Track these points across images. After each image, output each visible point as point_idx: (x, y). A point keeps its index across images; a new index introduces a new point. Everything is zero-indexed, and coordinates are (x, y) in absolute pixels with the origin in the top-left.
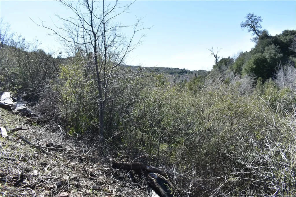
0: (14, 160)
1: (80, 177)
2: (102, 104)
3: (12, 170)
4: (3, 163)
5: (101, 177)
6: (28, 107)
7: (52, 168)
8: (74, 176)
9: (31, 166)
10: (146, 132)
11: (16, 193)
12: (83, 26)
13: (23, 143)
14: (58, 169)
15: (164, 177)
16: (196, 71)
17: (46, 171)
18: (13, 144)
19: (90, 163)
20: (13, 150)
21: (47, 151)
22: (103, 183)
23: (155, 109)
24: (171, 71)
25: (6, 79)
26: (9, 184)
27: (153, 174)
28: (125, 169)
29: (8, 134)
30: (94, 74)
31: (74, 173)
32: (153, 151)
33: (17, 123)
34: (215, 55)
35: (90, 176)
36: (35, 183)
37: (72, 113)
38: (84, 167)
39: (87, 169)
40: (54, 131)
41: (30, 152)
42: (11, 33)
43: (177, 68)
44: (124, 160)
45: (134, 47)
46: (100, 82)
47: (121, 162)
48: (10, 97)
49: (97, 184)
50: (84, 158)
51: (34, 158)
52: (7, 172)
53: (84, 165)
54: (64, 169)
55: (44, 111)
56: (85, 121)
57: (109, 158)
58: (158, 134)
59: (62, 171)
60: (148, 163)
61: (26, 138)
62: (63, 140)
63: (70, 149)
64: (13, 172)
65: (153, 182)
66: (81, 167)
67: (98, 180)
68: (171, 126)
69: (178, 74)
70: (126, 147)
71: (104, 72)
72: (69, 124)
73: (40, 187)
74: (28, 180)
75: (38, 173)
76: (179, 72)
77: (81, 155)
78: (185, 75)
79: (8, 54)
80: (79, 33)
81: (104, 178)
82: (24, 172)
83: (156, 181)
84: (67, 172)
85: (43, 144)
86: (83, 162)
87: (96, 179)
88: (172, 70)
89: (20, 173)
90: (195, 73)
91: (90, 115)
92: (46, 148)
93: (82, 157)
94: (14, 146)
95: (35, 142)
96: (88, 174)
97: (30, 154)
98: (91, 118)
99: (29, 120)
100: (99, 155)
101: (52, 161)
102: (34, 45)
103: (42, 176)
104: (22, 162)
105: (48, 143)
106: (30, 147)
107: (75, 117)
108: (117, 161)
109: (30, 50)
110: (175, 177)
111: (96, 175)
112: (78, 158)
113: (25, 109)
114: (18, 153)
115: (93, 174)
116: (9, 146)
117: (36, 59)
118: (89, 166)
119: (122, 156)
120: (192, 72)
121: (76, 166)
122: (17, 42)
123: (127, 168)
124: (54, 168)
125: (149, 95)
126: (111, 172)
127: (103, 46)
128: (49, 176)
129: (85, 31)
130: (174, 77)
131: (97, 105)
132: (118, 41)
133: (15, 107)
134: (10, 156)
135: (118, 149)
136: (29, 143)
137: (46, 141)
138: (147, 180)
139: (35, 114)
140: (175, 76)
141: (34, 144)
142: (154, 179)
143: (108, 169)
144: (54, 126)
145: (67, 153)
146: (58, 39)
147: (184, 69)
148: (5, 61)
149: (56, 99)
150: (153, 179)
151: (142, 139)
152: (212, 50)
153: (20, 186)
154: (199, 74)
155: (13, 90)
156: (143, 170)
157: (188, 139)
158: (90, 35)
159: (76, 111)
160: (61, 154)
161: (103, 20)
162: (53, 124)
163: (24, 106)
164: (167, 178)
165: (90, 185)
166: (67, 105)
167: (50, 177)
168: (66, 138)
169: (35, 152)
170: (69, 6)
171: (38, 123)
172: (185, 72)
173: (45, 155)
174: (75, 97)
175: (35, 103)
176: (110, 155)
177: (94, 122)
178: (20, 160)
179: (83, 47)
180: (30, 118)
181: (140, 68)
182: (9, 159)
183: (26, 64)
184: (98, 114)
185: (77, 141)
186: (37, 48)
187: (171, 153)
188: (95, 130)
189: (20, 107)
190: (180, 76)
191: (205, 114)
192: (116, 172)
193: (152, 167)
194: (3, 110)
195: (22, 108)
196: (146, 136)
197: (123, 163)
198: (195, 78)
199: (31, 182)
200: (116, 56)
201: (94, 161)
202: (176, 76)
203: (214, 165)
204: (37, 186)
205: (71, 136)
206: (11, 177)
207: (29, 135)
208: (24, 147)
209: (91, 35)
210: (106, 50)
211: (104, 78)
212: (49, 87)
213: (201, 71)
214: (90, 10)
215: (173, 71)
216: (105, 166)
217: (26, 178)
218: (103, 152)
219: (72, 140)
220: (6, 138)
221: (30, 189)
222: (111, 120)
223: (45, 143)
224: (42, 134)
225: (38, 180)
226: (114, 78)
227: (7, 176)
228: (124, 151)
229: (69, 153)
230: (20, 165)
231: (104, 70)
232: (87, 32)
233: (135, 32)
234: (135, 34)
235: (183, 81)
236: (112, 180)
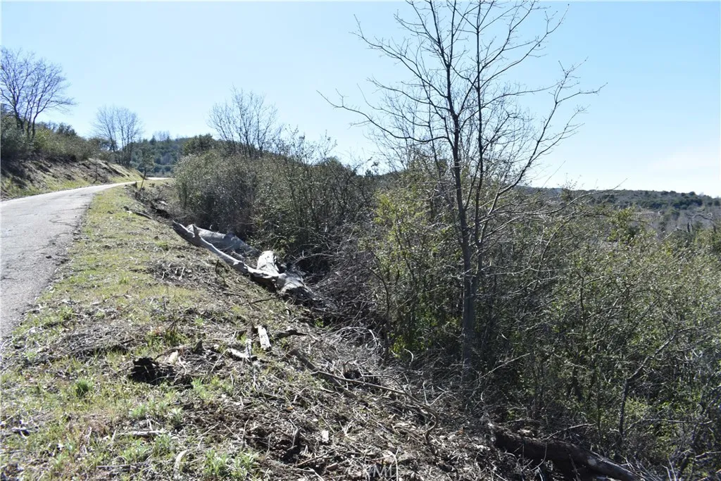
0: (283, 401)
1: (419, 461)
2: (470, 286)
3: (279, 423)
4: (262, 406)
5: (468, 468)
6: (307, 285)
7: (358, 430)
8: (406, 456)
9: (315, 420)
10: (583, 362)
11: (287, 477)
12: (429, 98)
13: (299, 366)
14: (370, 434)
17: (346, 435)
18: (282, 365)
19: (441, 429)
20: (281, 378)
21: (347, 389)
23: (610, 304)
24: (651, 199)
25: (268, 223)
26: (273, 455)
28: (527, 456)
29: (271, 342)
30: (453, 213)
31: (406, 449)
32: (607, 417)
33: (285, 319)
35: (441, 462)
36: (323, 460)
37: (399, 302)
38: (427, 436)
39: (433, 441)
40: (360, 342)
41: (314, 387)
42: (278, 127)
43: (669, 191)
44: (525, 431)
45: (554, 141)
46: (464, 229)
47: (518, 436)
48: (272, 262)
50: (426, 413)
51: (322, 401)
52: (271, 427)
53: (429, 433)
54: (383, 436)
55: (339, 293)
56: (428, 323)
57: (487, 422)
58: (619, 371)
59: (380, 441)
60: (592, 446)
61: (304, 354)
62: (379, 365)
63: (394, 389)
64: (281, 429)
66: (422, 435)
67: (462, 473)
68: (660, 351)
69: (673, 208)
70: (531, 398)
71: (477, 205)
72: (392, 329)
73: (335, 472)
74: (310, 451)
75: (329, 436)
76: (678, 202)
77: (421, 406)
78: (695, 209)
79: (272, 171)
80: (418, 114)
81: (476, 470)
82: (303, 432)
84: (390, 445)
85: (337, 372)
86: (423, 424)
87: (456, 471)
88: (656, 197)
89: (295, 433)
91: (441, 309)
92: (345, 381)
93: (422, 411)
94: (283, 370)
95: (323, 365)
96: (436, 455)
97: (313, 392)
98: (442, 316)
99: (307, 314)
100: (461, 410)
101: (358, 413)
102: (322, 150)
103: (339, 447)
104: (299, 408)
105: (348, 369)
106: (313, 375)
107: (407, 314)
108: (506, 430)
109: (314, 160)
111: (455, 459)
112: (413, 412)
113: (300, 290)
114: (290, 386)
115: (449, 456)
116: (273, 369)
117: (325, 180)
118: (437, 435)
119: (521, 419)
120: (717, 202)
121: (410, 432)
122: (287, 143)
123: (533, 453)
124: (361, 429)
125: (595, 266)
126: (493, 459)
127: (474, 143)
128: (352, 447)
130: (662, 217)
131: (459, 286)
132: (509, 128)
133: (282, 283)
134: (276, 392)
135: (509, 400)
136: (311, 367)
137: (344, 365)
139: (321, 301)
140: (663, 213)
141: (321, 370)
143: (484, 450)
144: (360, 330)
145: (387, 397)
146: (371, 132)
147: (692, 194)
148: (266, 185)
149: (363, 268)
151: (574, 380)
153: (294, 461)
155: (278, 247)
156: (579, 464)
158: (444, 119)
159: (408, 298)
160: (374, 397)
161: (475, 82)
162: (358, 325)
163: (300, 281)
166: (390, 284)
167: (354, 452)
168: (386, 360)
169: (323, 389)
170: (399, 56)
171: (326, 322)
172: (696, 202)
173: (343, 399)
174: (408, 265)
175: (321, 277)
176: (489, 413)
177: (450, 327)
178: (294, 402)
179: (426, 148)
180: (310, 308)
181: (568, 195)
182: (274, 399)
183: (305, 190)
184: (460, 308)
185: (412, 371)
186: (328, 156)
187: (658, 427)
188: (451, 347)
189: (292, 284)
190: (678, 214)
192: (506, 460)
193: (602, 459)
194: (260, 289)
195: (296, 287)
196: (585, 376)
197: (522, 439)
199: (316, 456)
200: (503, 165)
201: (449, 423)
202: (666, 213)
204: (328, 469)
205: (397, 358)
206: (277, 438)
207: (310, 348)
208: (301, 374)
209: (447, 118)
210: (481, 154)
211: (477, 220)
212: (351, 242)
214: (446, 59)
215: (658, 200)
216: (477, 439)
217: (307, 447)
218: (470, 404)
219: (400, 368)
220: (267, 350)
221: (313, 473)
222: (492, 324)
223: (343, 369)
224: (335, 346)
225: (331, 454)
226: (501, 220)
227: (270, 436)
228: (525, 408)
229: (393, 397)
230: (294, 415)
231: (477, 200)
232: (437, 113)
233: (557, 103)
234: (558, 108)
235: (688, 226)
236: (494, 478)
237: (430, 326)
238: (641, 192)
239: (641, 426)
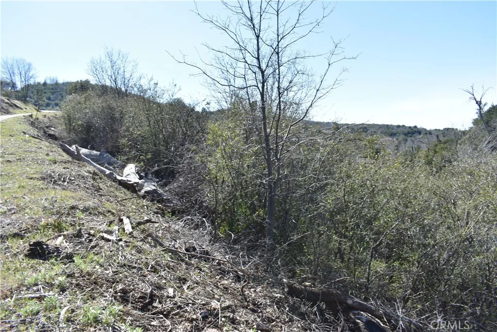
0: (141, 269)
1: (236, 306)
2: (272, 187)
3: (138, 285)
4: (125, 273)
5: (269, 310)
6: (159, 188)
7: (194, 287)
8: (227, 303)
9: (164, 281)
10: (346, 237)
11: (143, 322)
12: (244, 59)
13: (153, 244)
14: (203, 289)
15: (379, 321)
16: (439, 130)
17: (186, 291)
18: (140, 244)
19: (252, 284)
20: (139, 253)
21: (187, 259)
22: (273, 321)
23: (362, 198)
24: (390, 130)
25: (131, 144)
26: (133, 307)
27: (359, 314)
28: (309, 300)
29: (133, 228)
30: (261, 138)
31: (227, 299)
32: (360, 272)
33: (143, 212)
34: (478, 100)
35: (251, 306)
36: (169, 309)
37: (224, 199)
38: (242, 289)
39: (246, 292)
40: (197, 227)
41: (163, 259)
42: (138, 76)
43: (401, 125)
44: (307, 284)
45: (328, 90)
46: (268, 150)
47: (303, 287)
48: (135, 172)
49: (263, 320)
50: (242, 274)
51: (169, 268)
52: (132, 287)
53: (243, 287)
54: (212, 290)
55: (182, 194)
56: (243, 213)
57: (283, 278)
58: (368, 243)
59: (209, 294)
60: (350, 292)
61: (157, 236)
62: (210, 242)
63: (220, 259)
64: (139, 288)
65: (359, 327)
66: (238, 289)
67: (265, 313)
68: (393, 229)
69: (404, 136)
70: (311, 261)
71: (277, 133)
72: (219, 217)
73: (177, 317)
74: (160, 302)
75: (174, 292)
76: (406, 132)
77: (238, 269)
78: (417, 137)
79: (134, 107)
80: (237, 70)
81: (275, 311)
82: (155, 290)
83: (364, 327)
84: (216, 296)
85: (180, 248)
86: (240, 282)
87: (261, 312)
88: (393, 129)
89: (149, 291)
90: (437, 134)
91: (252, 203)
92: (186, 254)
94: (141, 247)
95: (170, 243)
96: (248, 302)
97: (162, 262)
98: (253, 209)
99: (160, 208)
100: (265, 271)
101: (195, 275)
102: (170, 93)
103: (181, 299)
104: (152, 273)
105: (188, 245)
106: (163, 250)
107: (229, 207)
108: (295, 283)
109: (164, 100)
110: (401, 323)
111: (261, 304)
112: (233, 274)
113: (155, 191)
114: (146, 258)
115: (256, 302)
116: (134, 247)
117: (172, 114)
118: (249, 288)
119: (305, 276)
120: (430, 133)
121: (230, 287)
122: (145, 88)
123: (313, 298)
124: (196, 287)
125: (353, 174)
126: (286, 303)
127: (275, 90)
128: (190, 299)
129: (247, 66)
130: (397, 142)
131: (264, 188)
132: (299, 81)
133: (142, 186)
134: (136, 263)
135: (297, 264)
136: (161, 245)
137: (185, 243)
138: (347, 324)
139: (169, 199)
140: (397, 139)
141: (168, 247)
142: (361, 322)
143: (280, 297)
144: (197, 219)
145: (215, 264)
146: (205, 81)
147: (416, 127)
148: (130, 117)
149: (200, 177)
150: (359, 321)
151: (339, 249)
152: (471, 91)
153: (149, 310)
154: (444, 136)
155: (139, 161)
156: (341, 303)
157: (426, 255)
158: (255, 73)
159: (230, 196)
160: (206, 264)
161: (276, 48)
162: (196, 215)
163: (154, 185)
164: (384, 323)
165: (253, 321)
166: (217, 187)
167: (191, 302)
168: (215, 239)
169: (170, 260)
170: (224, 28)
171: (173, 213)
172: (418, 132)
173: (184, 266)
174: (230, 173)
175: (170, 182)
176: (284, 273)
177: (259, 215)
178: (149, 269)
179: (242, 93)
180: (161, 204)
181: (337, 127)
182: (135, 268)
183: (158, 121)
184: (265, 202)
185: (232, 246)
186: (175, 97)
187: (391, 278)
188: (259, 229)
189: (149, 187)
190: (407, 140)
191: (459, 211)
192: (294, 303)
193: (356, 300)
194: (126, 191)
195: (151, 189)
196: (346, 246)
197: (305, 289)
198: (437, 143)
199: (164, 306)
200: (295, 106)
201: (258, 280)
202: (399, 140)
203: (478, 308)
204: (173, 315)
205: (222, 237)
206: (136, 295)
207: (161, 232)
208: (154, 250)
209: (257, 73)
210: (280, 98)
211: (277, 143)
212: (191, 158)
213: (448, 129)
214: (256, 32)
215: (394, 131)
216: (275, 290)
217: (158, 300)
218: (272, 267)
219: (224, 244)
220: (130, 234)
221: (162, 318)
222: (286, 213)
223: (184, 246)
224: (179, 230)
225: (175, 304)
226: (293, 143)
227: (131, 294)
228: (308, 268)
229: (219, 264)
230: (149, 279)
231: (277, 129)
232: (250, 69)
233: (329, 65)
235: (413, 147)
236: (287, 316)
237: (245, 215)
238: (383, 126)
239: (381, 277)
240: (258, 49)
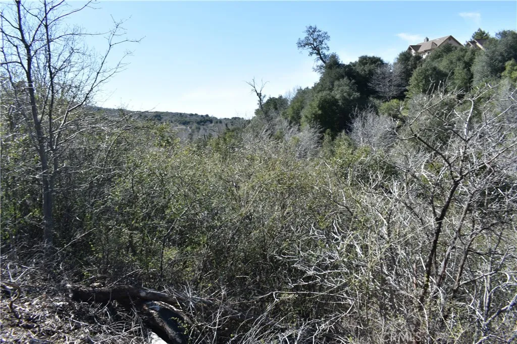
2: (47, 183)
5: (49, 322)
10: (136, 229)
15: (172, 307)
16: (228, 119)
19: (26, 297)
22: (54, 333)
23: (152, 188)
24: (184, 118)
27: (152, 304)
28: (98, 301)
30: (30, 125)
32: (153, 263)
34: (259, 92)
35: (24, 322)
38: (11, 306)
39: (18, 308)
43: (194, 114)
44: (95, 284)
46: (41, 140)
47: (91, 289)
49: (40, 335)
50: (12, 288)
53: (12, 302)
56: (12, 216)
57: (66, 284)
60: (143, 284)
65: (154, 317)
66: (6, 306)
67: (43, 327)
68: (183, 215)
69: (197, 125)
70: (101, 260)
71: (51, 119)
76: (199, 121)
78: (209, 126)
81: (56, 321)
83: (158, 316)
86: (8, 297)
87: (38, 326)
88: (186, 117)
90: (226, 122)
91: (24, 203)
93: (8, 287)
96: (20, 318)
98: (25, 209)
100: (45, 280)
108: (81, 287)
110: (191, 303)
111: (38, 318)
115: (31, 317)
118: (22, 303)
119: (93, 276)
120: (220, 121)
123: (102, 298)
125: (141, 163)
126: (71, 310)
129: (5, 38)
130: (190, 130)
131: (39, 184)
135: (85, 265)
138: (141, 316)
140: (191, 128)
142: (155, 312)
143: (63, 305)
147: (207, 116)
150: (153, 311)
151: (131, 242)
152: (252, 83)
154: (232, 125)
156: (134, 298)
158: (17, 47)
161: (43, 20)
164: (177, 307)
165: (25, 339)
172: (209, 121)
176: (69, 277)
177: (33, 217)
184: (41, 201)
187: (185, 263)
188: (35, 233)
190: (199, 129)
192: (81, 308)
193: (149, 291)
197: (93, 290)
198: (226, 131)
200: (74, 89)
201: (32, 292)
202: (193, 128)
209: (18, 47)
210: (52, 79)
211: (51, 132)
213: (235, 118)
215: (188, 119)
216: (57, 298)
218: (52, 273)
222: (69, 211)
226: (72, 131)
228: (97, 268)
231: (50, 115)
232: (9, 41)
233: (110, 46)
234: (111, 49)
235: (205, 136)
236: (72, 323)
237: (15, 218)
238: (177, 114)
239: (173, 264)
240: (20, 19)
